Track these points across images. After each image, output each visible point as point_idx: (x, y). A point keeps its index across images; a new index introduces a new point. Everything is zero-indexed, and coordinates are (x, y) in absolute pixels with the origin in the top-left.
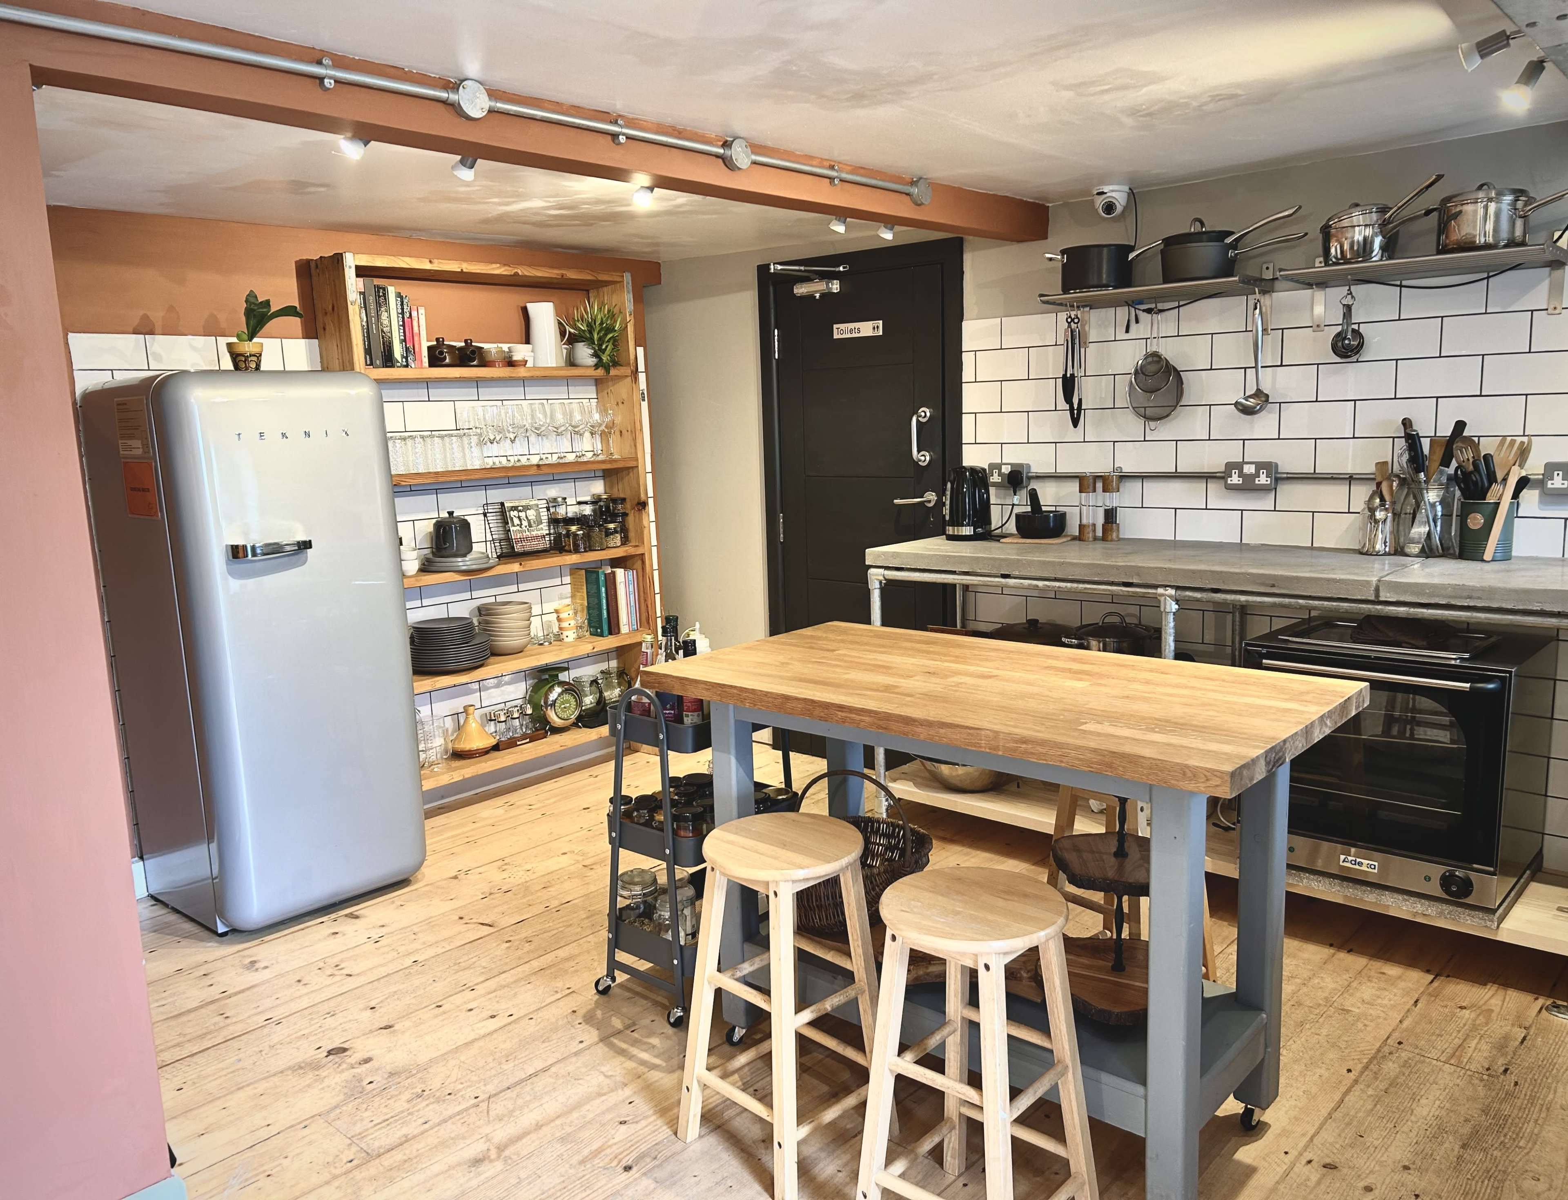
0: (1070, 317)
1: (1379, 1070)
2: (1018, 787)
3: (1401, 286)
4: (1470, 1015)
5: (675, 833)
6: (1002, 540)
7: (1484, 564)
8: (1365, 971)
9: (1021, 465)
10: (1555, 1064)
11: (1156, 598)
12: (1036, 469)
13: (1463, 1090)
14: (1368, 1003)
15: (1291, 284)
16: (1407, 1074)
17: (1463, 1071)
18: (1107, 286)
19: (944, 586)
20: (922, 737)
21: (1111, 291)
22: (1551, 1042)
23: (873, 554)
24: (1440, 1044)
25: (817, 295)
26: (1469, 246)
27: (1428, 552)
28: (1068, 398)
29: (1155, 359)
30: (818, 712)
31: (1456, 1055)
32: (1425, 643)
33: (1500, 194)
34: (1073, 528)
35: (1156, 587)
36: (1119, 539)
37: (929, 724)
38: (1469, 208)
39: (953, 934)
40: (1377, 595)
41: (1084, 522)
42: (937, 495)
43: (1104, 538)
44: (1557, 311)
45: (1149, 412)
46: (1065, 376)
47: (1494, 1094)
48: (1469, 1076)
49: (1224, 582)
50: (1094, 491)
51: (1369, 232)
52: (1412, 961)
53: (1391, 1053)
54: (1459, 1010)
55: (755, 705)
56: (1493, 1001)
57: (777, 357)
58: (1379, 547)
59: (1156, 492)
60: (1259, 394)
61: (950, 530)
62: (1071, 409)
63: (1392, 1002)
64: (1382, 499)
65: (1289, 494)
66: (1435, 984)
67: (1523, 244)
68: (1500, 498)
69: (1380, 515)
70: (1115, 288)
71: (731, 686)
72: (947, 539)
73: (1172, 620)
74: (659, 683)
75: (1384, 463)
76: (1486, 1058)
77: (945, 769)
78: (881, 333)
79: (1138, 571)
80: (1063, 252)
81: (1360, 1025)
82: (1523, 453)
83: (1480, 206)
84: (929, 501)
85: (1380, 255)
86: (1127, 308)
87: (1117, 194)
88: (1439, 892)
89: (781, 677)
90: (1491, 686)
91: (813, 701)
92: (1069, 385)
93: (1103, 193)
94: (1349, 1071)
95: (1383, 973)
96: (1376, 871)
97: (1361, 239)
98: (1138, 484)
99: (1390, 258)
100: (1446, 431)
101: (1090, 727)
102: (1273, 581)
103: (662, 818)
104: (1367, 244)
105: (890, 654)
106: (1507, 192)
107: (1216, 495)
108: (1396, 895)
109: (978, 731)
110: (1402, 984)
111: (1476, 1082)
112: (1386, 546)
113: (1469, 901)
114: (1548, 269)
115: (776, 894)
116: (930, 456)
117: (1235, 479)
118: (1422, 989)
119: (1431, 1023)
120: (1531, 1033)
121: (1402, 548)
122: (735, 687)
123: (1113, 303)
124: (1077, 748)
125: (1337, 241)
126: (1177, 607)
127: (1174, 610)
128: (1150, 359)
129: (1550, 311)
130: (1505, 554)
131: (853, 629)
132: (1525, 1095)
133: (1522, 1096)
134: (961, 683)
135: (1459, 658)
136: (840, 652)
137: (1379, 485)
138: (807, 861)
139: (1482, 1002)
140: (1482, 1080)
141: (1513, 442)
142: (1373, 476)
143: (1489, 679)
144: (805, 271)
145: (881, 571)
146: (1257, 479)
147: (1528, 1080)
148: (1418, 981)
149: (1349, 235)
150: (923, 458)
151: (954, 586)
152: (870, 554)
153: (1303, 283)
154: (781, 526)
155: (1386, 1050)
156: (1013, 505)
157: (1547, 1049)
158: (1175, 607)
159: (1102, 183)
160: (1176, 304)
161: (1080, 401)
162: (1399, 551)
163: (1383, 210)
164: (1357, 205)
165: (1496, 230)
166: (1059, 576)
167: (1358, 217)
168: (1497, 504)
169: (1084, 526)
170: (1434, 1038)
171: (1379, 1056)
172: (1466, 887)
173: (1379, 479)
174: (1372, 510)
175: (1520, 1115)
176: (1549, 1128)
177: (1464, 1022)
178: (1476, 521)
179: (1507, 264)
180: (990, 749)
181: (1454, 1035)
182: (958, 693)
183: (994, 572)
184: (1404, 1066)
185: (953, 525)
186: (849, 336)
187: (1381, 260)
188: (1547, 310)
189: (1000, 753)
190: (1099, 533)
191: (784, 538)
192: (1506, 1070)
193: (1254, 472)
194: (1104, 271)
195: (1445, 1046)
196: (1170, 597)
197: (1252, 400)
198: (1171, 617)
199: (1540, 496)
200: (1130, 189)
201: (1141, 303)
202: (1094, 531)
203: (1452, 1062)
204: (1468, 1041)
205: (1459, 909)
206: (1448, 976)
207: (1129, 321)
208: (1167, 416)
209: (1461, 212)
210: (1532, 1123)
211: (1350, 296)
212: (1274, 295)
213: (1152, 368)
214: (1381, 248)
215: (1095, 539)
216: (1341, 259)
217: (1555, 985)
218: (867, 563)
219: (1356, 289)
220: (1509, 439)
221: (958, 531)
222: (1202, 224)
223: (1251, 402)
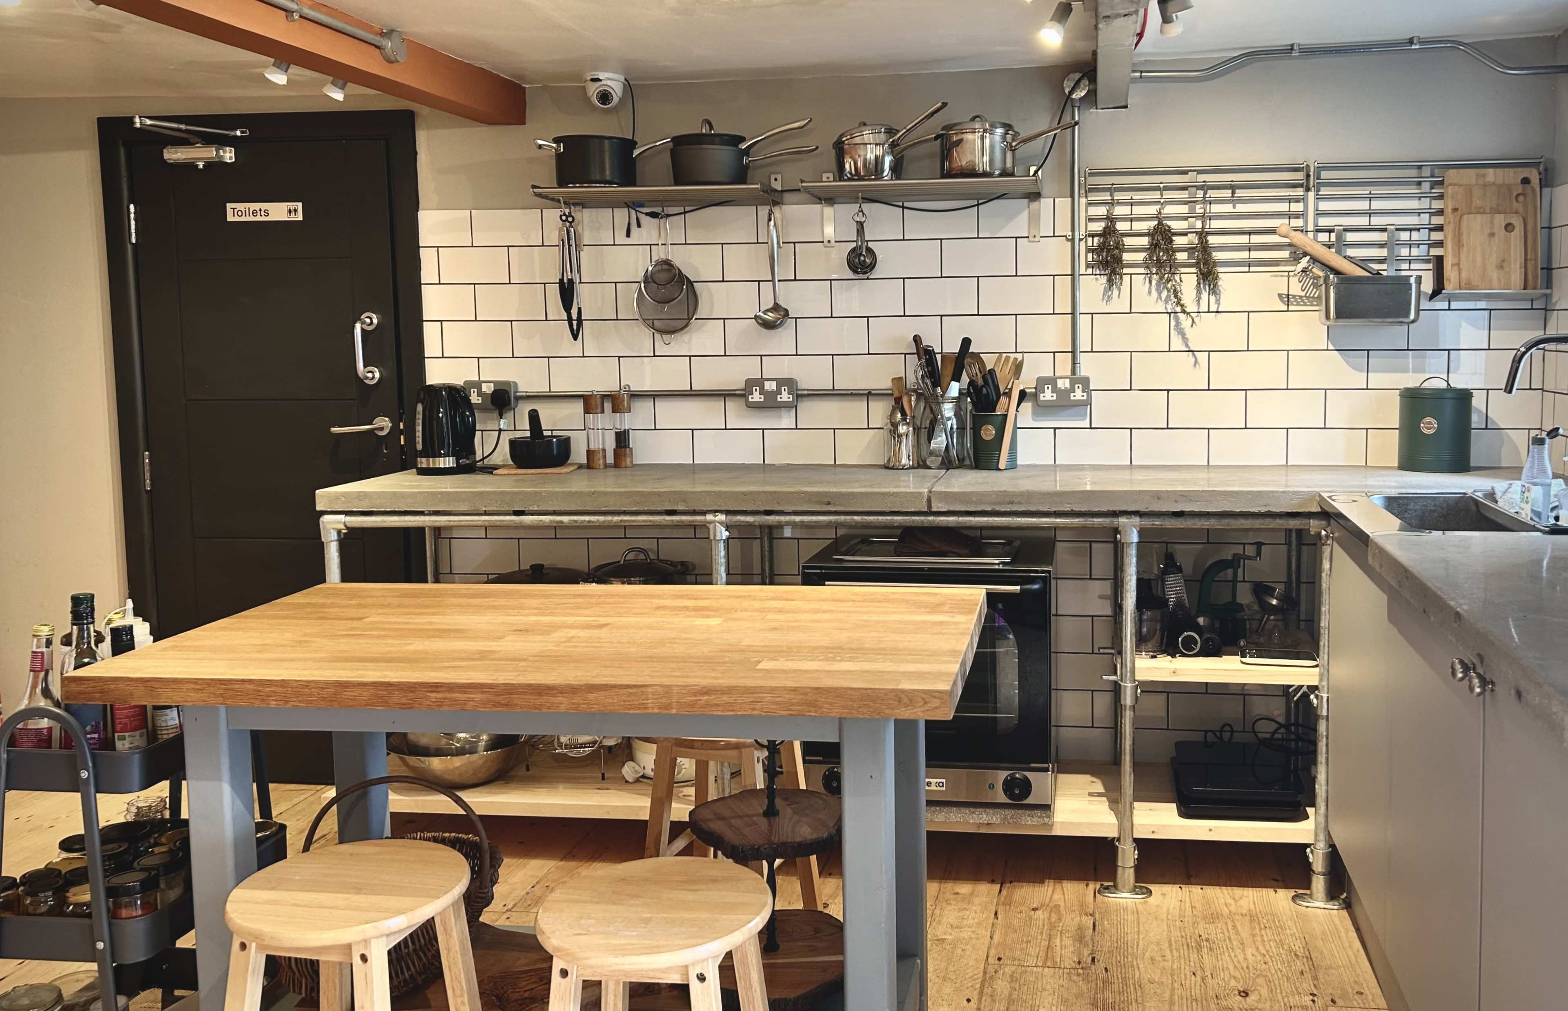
0: (564, 214)
1: (994, 992)
2: (528, 770)
3: (903, 207)
4: (1043, 914)
5: (113, 915)
6: (495, 472)
7: (1001, 472)
8: (941, 896)
9: (508, 383)
10: (1127, 941)
11: (705, 526)
12: (524, 388)
13: (1068, 989)
14: (957, 927)
15: (806, 196)
16: (1017, 988)
17: (1061, 971)
18: (611, 183)
19: (406, 531)
20: (563, 708)
21: (615, 188)
22: (1115, 922)
23: (325, 497)
24: (1033, 951)
25: (201, 165)
26: (972, 173)
27: (948, 463)
28: (567, 306)
29: (665, 267)
30: (397, 697)
31: (1048, 958)
32: (967, 551)
33: (993, 126)
34: (579, 455)
35: (704, 513)
36: (634, 466)
37: (572, 690)
38: (970, 136)
39: (658, 947)
40: (930, 506)
41: (592, 447)
42: (392, 421)
43: (617, 465)
44: (1036, 239)
45: (657, 324)
46: (561, 280)
47: (1093, 985)
48: (1067, 974)
49: (778, 503)
50: (603, 412)
51: (879, 151)
52: (976, 874)
53: (996, 972)
54: (1033, 912)
55: (287, 702)
56: (1056, 897)
57: (134, 240)
58: (904, 461)
59: (668, 411)
60: (776, 308)
61: (423, 463)
62: (570, 319)
63: (976, 920)
64: (904, 414)
65: (811, 411)
66: (1004, 892)
67: (1012, 175)
68: (1007, 411)
69: (902, 429)
70: (621, 185)
71: (243, 681)
72: (418, 474)
73: (722, 548)
74: (102, 692)
75: (899, 378)
76: (1073, 953)
77: (436, 763)
78: (300, 218)
79: (682, 496)
80: (557, 140)
81: (959, 951)
82: (1018, 368)
83: (977, 135)
84: (382, 429)
85: (890, 175)
86: (626, 210)
87: (613, 82)
88: (1002, 798)
89: (315, 660)
90: (1036, 587)
91: (389, 685)
92: (567, 292)
93: (598, 80)
94: (969, 1000)
95: (957, 893)
96: (944, 788)
97: (873, 157)
98: (648, 404)
99: (898, 178)
100: (954, 347)
101: (765, 665)
102: (827, 498)
103: (87, 897)
104: (879, 162)
105: (444, 614)
106: (998, 125)
107: (735, 412)
108: (963, 810)
109: (643, 689)
110: (977, 900)
111: (1075, 978)
112: (909, 460)
113: (1030, 800)
114: (1027, 200)
115: (364, 958)
116: (380, 372)
117: (756, 397)
118: (995, 901)
119: (1016, 931)
120: (1097, 919)
121: (924, 461)
122: (250, 681)
123: (612, 203)
124: (773, 690)
125: (851, 157)
126: (727, 533)
127: (724, 538)
128: (658, 268)
129: (1031, 239)
130: (1013, 464)
131: (365, 590)
132: (1118, 978)
133: (1116, 981)
134: (573, 637)
135: (1002, 563)
136: (372, 619)
137: (898, 400)
138: (406, 902)
139: (1048, 900)
140: (1079, 975)
141: (1008, 358)
142: (890, 392)
143: (1033, 580)
144: (186, 131)
145: (341, 517)
146: (779, 397)
147: (1114, 963)
148: (989, 894)
149: (862, 153)
150: (370, 375)
151: (421, 530)
152: (322, 497)
153: (816, 196)
154: (147, 468)
155: (990, 969)
156: (500, 431)
157: (1115, 930)
158: (725, 534)
159: (596, 69)
160: (682, 210)
161: (580, 309)
162: (921, 464)
163: (890, 132)
164: (865, 124)
165: (991, 161)
166: (590, 508)
167: (868, 136)
168: (1006, 416)
169: (594, 451)
170: (1025, 945)
171: (987, 979)
172: (1026, 787)
173: (896, 394)
174: (895, 426)
175: (1122, 999)
176: (1149, 1004)
177: (1041, 923)
178: (988, 432)
179: (993, 194)
180: (660, 708)
181: (1039, 937)
182: (578, 649)
183: (506, 508)
184: (1012, 981)
185: (427, 456)
186: (252, 219)
187: (891, 180)
188: (1028, 237)
189: (674, 711)
190: (610, 460)
191: (152, 485)
192: (1093, 959)
193: (775, 388)
194: (607, 165)
195: (1037, 950)
196: (721, 523)
197: (770, 314)
198: (722, 545)
199: (1033, 407)
200: (626, 80)
201: (642, 206)
202: (605, 457)
203: (1049, 964)
204: (1052, 940)
205: (1020, 812)
206: (1011, 882)
207: (629, 224)
208: (683, 329)
209: (961, 140)
210: (1134, 1004)
211: (861, 214)
212: (784, 206)
213: (663, 277)
214: (891, 169)
215: (606, 466)
216: (855, 176)
217: (1095, 869)
218: (318, 508)
219: (866, 207)
220: (1004, 355)
221: (434, 463)
222: (711, 127)
223: (770, 316)
